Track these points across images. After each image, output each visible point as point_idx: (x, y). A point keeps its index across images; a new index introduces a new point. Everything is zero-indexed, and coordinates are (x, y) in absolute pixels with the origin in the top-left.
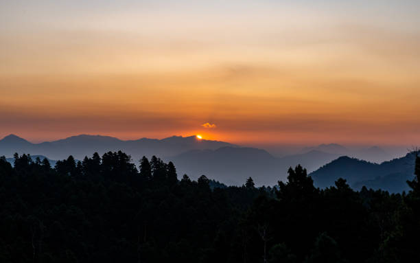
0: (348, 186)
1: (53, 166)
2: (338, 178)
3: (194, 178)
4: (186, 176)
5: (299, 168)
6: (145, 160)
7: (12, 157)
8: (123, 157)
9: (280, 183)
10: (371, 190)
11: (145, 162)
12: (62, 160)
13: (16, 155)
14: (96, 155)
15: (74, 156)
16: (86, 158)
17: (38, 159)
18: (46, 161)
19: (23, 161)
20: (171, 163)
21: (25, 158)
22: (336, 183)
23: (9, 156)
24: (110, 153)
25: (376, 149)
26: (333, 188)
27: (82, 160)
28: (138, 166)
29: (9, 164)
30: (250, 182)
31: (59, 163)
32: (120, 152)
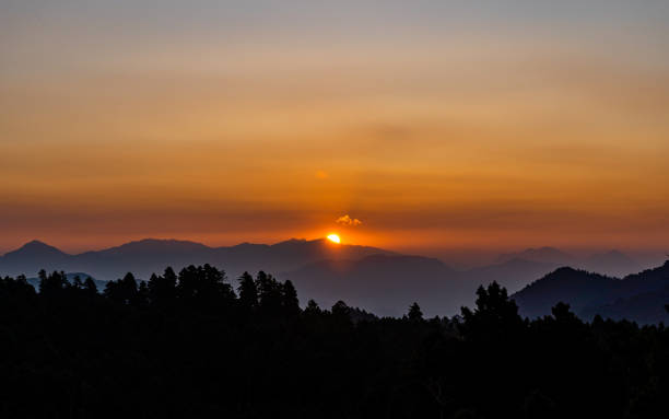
0: (572, 314)
1: (101, 290)
2: (556, 303)
3: (326, 306)
4: (312, 303)
5: (494, 287)
6: (247, 277)
7: (37, 276)
8: (212, 274)
9: (465, 311)
10: (609, 320)
11: (247, 281)
12: (115, 279)
13: (42, 273)
14: (169, 271)
15: (134, 274)
16: (154, 276)
17: (77, 278)
18: (90, 281)
19: (53, 283)
20: (288, 283)
21: (58, 278)
22: (554, 311)
23: (32, 276)
24: (192, 267)
25: (615, 254)
26: (548, 319)
27: (147, 279)
28: (236, 288)
29: (32, 288)
30: (415, 310)
31: (110, 284)
32: (207, 266)
